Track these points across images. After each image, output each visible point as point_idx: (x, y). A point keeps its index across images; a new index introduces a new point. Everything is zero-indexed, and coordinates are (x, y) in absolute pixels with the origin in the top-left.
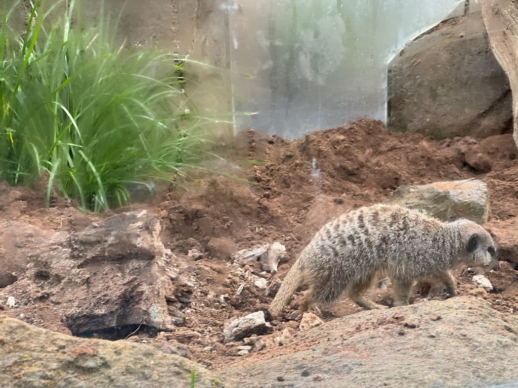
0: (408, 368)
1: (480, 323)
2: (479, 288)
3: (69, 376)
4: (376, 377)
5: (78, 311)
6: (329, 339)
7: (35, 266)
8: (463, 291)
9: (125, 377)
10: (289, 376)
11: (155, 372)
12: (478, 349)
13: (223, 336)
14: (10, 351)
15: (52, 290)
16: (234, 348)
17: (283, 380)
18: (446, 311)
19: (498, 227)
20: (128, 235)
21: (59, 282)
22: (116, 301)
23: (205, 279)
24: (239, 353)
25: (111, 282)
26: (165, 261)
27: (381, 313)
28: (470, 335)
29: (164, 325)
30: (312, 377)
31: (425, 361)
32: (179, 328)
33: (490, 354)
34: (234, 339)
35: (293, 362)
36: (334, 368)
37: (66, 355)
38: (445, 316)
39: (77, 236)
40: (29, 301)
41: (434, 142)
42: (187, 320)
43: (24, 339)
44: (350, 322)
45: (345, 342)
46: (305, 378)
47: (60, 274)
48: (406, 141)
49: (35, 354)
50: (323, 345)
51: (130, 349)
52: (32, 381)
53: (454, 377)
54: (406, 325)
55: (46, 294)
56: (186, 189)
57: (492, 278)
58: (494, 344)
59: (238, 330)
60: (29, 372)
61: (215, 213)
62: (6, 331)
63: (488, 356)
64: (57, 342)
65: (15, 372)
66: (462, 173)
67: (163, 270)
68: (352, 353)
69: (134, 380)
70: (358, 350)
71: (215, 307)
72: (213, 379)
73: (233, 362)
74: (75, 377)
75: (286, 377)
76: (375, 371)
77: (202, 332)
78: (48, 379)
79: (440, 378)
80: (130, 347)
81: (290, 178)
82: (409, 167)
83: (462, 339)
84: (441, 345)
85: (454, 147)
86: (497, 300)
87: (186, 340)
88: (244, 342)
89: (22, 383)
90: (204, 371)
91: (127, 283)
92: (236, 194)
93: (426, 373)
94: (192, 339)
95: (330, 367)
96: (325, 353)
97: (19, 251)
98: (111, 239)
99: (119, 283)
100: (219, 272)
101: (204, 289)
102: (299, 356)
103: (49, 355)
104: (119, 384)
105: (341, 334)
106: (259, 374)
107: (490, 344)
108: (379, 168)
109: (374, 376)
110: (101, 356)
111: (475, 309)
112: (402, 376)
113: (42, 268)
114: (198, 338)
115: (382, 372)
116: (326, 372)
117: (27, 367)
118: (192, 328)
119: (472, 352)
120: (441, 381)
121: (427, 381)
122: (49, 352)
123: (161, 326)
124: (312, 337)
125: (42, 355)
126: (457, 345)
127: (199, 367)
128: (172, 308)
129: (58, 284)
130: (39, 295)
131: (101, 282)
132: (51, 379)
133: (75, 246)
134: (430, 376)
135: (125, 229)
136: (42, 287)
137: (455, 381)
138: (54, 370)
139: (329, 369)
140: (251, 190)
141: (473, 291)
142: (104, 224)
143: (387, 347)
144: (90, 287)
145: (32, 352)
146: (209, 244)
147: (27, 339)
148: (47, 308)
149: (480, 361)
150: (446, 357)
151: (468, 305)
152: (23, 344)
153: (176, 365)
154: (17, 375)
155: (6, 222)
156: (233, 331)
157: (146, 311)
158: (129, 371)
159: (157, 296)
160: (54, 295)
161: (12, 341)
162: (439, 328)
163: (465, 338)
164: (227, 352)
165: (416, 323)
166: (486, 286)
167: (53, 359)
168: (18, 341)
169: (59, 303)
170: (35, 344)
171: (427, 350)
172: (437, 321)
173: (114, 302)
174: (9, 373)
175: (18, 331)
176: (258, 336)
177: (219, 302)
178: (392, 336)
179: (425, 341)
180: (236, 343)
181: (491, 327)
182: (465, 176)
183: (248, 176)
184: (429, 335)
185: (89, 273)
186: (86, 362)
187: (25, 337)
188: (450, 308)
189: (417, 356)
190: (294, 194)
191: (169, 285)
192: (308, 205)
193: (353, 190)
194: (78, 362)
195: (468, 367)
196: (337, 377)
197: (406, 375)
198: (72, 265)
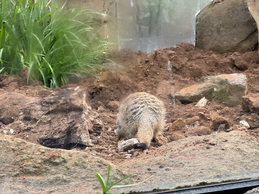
0: (212, 164)
1: (247, 143)
2: (243, 127)
3: (47, 166)
4: (196, 169)
5: (45, 136)
6: (172, 150)
7: (24, 114)
8: (235, 128)
9: (74, 167)
10: (153, 168)
11: (89, 165)
12: (246, 156)
13: (118, 149)
14: (18, 154)
15: (32, 126)
16: (123, 155)
17: (150, 170)
18: (230, 137)
19: (252, 97)
20: (70, 99)
21: (36, 122)
22: (64, 131)
23: (107, 122)
24: (126, 157)
25: (61, 122)
26: (88, 112)
27: (197, 138)
28: (242, 149)
29: (88, 143)
30: (165, 169)
31: (220, 161)
32: (96, 145)
33: (252, 158)
34: (123, 151)
35: (155, 161)
36: (175, 164)
37: (45, 156)
38: (229, 139)
39: (45, 99)
40: (21, 131)
41: (219, 55)
42: (99, 141)
43: (24, 148)
44: (181, 142)
45: (180, 152)
46: (161, 169)
47: (36, 118)
48: (205, 54)
49: (30, 156)
50: (169, 153)
51: (76, 154)
52: (29, 169)
53: (235, 169)
54: (210, 144)
55: (29, 128)
56: (96, 77)
57: (249, 122)
58: (254, 153)
59: (125, 146)
60: (27, 164)
61: (111, 89)
62: (16, 145)
63: (251, 159)
64: (41, 150)
65: (20, 164)
66: (233, 70)
67: (87, 117)
68: (184, 157)
69: (79, 169)
70: (187, 156)
71: (112, 136)
72: (117, 169)
73: (124, 161)
74: (50, 167)
75: (151, 168)
76: (196, 166)
77: (107, 147)
78: (37, 168)
79: (228, 169)
80: (76, 153)
81: (148, 72)
82: (206, 67)
83: (238, 151)
84: (228, 153)
85: (229, 57)
86: (252, 133)
87: (99, 151)
88: (128, 152)
89: (24, 170)
90: (113, 165)
91: (70, 123)
92: (122, 80)
93: (221, 167)
94: (103, 150)
95: (173, 164)
96: (171, 157)
97: (15, 106)
98: (61, 101)
99: (66, 123)
100: (114, 118)
101: (106, 126)
102: (158, 158)
103: (37, 156)
104: (72, 171)
105: (178, 148)
106: (138, 167)
107: (252, 153)
108: (192, 68)
109: (195, 168)
110: (62, 157)
111: (244, 136)
112: (209, 168)
113: (27, 115)
114: (105, 150)
115: (199, 167)
116: (171, 166)
117: (26, 162)
118: (102, 145)
119: (243, 157)
120: (228, 171)
121: (222, 171)
122: (37, 155)
123: (87, 144)
124: (163, 150)
125: (33, 156)
126: (236, 154)
127: (110, 163)
128: (92, 135)
129: (35, 123)
130: (26, 128)
131: (57, 122)
132: (38, 168)
133: (43, 105)
134: (223, 169)
135: (68, 96)
136: (27, 124)
137: (235, 171)
138: (40, 163)
139: (173, 165)
140: (128, 77)
141: (240, 128)
142: (58, 94)
143: (201, 155)
144: (51, 125)
145: (28, 155)
146: (108, 104)
147: (26, 149)
148: (30, 135)
149: (247, 161)
150: (230, 159)
151: (240, 134)
152: (24, 151)
153: (99, 162)
154: (21, 166)
155: (8, 92)
156: (123, 147)
157: (79, 137)
158: (76, 165)
159: (84, 129)
160: (33, 128)
161: (18, 149)
162: (227, 145)
163: (240, 150)
164: (120, 157)
165: (215, 143)
166: (246, 126)
167: (39, 158)
168: (21, 149)
169: (36, 132)
170: (30, 151)
171: (221, 156)
172: (226, 142)
173: (63, 132)
174: (17, 165)
175: (21, 144)
176: (135, 149)
177: (114, 133)
178: (203, 149)
179: (220, 152)
180: (124, 153)
181: (252, 145)
182: (235, 71)
183: (127, 71)
184: (221, 148)
185: (50, 118)
186: (55, 160)
187: (25, 148)
188: (231, 136)
189: (216, 159)
190: (150, 80)
191: (90, 124)
192: (157, 85)
193: (179, 78)
194: (51, 160)
195: (241, 164)
196: (177, 168)
197: (211, 168)
198: (42, 114)
